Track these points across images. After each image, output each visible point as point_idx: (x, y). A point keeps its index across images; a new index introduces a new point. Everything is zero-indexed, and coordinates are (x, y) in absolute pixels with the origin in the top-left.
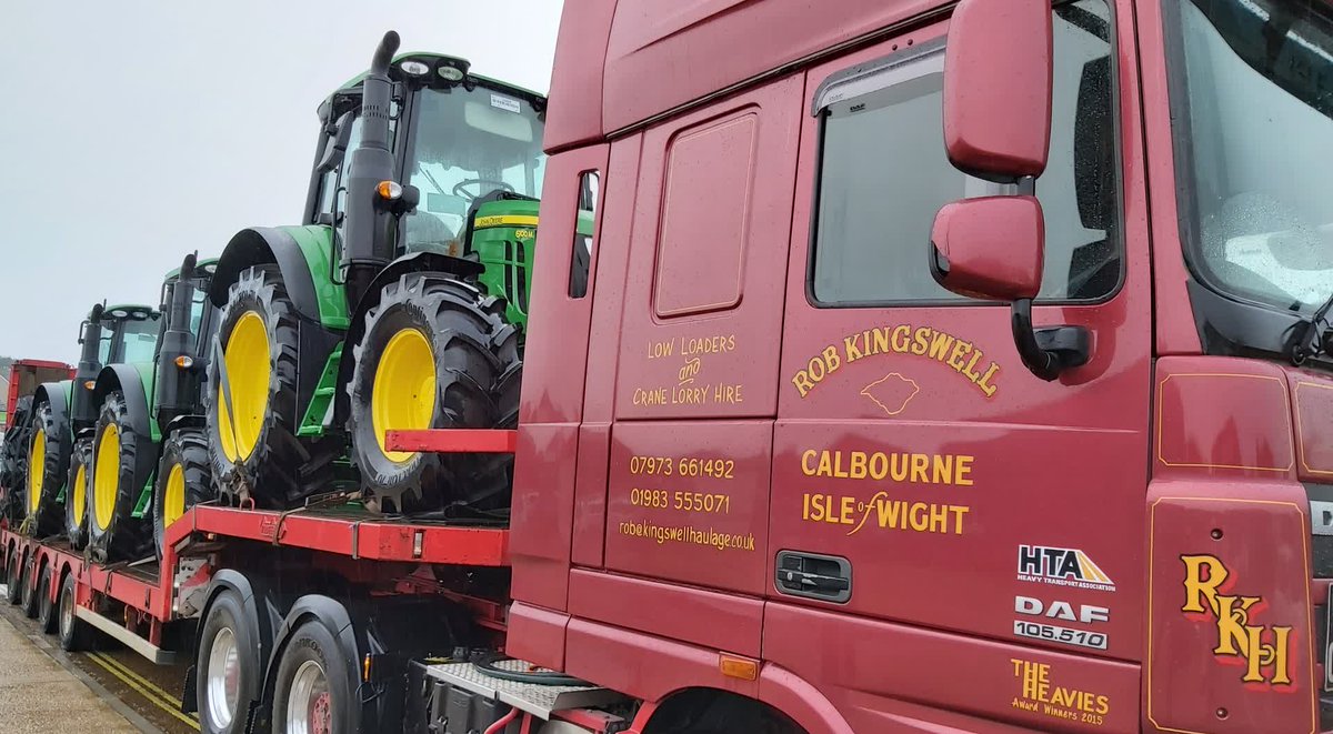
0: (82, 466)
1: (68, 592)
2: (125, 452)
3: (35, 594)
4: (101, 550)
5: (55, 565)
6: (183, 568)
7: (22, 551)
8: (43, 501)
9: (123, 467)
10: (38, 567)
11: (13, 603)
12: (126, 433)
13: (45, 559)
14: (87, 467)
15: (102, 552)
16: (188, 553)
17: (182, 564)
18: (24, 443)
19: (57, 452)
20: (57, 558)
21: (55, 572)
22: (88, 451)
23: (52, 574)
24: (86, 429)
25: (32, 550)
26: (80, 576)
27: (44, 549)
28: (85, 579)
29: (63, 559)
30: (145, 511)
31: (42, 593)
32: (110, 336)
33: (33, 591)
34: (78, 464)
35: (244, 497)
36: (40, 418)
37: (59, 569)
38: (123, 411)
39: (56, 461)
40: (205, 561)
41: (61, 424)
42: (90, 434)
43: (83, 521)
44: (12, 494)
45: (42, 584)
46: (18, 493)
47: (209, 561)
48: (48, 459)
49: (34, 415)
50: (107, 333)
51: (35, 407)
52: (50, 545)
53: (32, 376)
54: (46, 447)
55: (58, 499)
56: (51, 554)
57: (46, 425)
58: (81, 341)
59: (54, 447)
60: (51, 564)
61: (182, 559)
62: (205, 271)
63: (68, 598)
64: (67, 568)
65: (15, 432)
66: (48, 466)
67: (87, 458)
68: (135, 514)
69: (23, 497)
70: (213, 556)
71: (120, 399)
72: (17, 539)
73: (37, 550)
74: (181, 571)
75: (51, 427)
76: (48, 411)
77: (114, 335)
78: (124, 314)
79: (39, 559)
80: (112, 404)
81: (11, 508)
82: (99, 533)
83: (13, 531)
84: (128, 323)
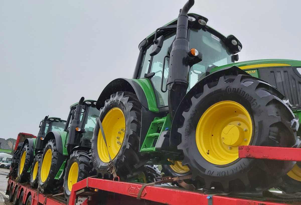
0: (38, 162)
1: (29, 201)
2: (54, 158)
3: (18, 200)
4: (42, 189)
5: (26, 192)
6: (79, 201)
7: (15, 186)
8: (23, 172)
9: (53, 163)
10: (20, 192)
11: (10, 201)
12: (55, 152)
13: (22, 190)
14: (39, 162)
15: (42, 190)
16: (82, 195)
17: (79, 199)
18: (19, 155)
19: (29, 158)
20: (26, 190)
21: (25, 195)
22: (40, 158)
23: (24, 195)
24: (40, 151)
25: (19, 186)
26: (34, 197)
27: (22, 187)
28: (36, 198)
29: (28, 190)
30: (60, 177)
31: (20, 200)
32: (48, 126)
33: (17, 199)
34: (36, 161)
35: (115, 176)
36: (25, 148)
37: (27, 194)
38: (55, 145)
39: (29, 161)
40: (87, 198)
41: (31, 150)
42: (41, 153)
43: (36, 179)
44: (14, 169)
45: (21, 197)
46: (16, 169)
47: (88, 198)
48: (27, 160)
49: (23, 147)
50: (48, 125)
51: (24, 145)
52: (24, 185)
53: (23, 137)
54: (26, 156)
55: (28, 172)
56: (25, 188)
57: (27, 150)
58: (40, 127)
59: (29, 156)
60: (24, 192)
61: (79, 197)
62: (85, 103)
63: (29, 203)
64: (30, 194)
65: (17, 152)
66: (26, 162)
67: (39, 160)
68: (56, 178)
69: (17, 171)
70: (90, 197)
71: (54, 141)
72: (14, 182)
73: (20, 187)
74: (78, 202)
75: (28, 151)
76: (28, 146)
77: (49, 125)
78: (53, 120)
79: (21, 189)
80: (50, 143)
81: (13, 174)
82: (42, 184)
83: (13, 180)
84: (54, 122)
